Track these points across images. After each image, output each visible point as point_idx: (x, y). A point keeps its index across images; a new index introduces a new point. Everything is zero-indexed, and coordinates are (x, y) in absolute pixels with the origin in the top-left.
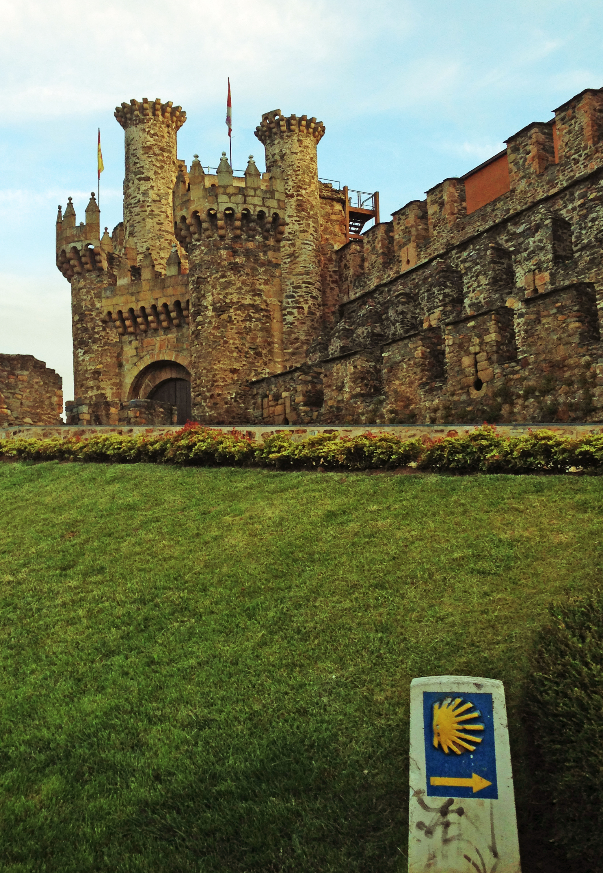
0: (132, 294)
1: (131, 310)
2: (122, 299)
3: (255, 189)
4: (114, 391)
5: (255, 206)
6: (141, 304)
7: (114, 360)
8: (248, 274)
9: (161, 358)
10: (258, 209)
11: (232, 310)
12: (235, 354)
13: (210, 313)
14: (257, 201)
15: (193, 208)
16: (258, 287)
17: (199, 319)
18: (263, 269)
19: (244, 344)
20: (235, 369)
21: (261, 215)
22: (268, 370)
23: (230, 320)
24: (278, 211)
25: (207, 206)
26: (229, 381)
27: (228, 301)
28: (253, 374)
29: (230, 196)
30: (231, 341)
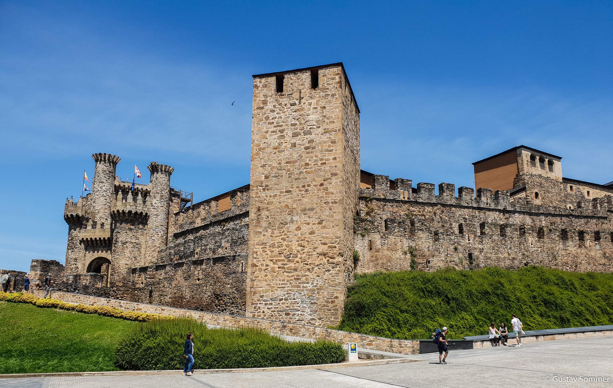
0: (92, 233)
1: (91, 239)
2: (89, 234)
3: (140, 204)
4: (82, 266)
5: (139, 210)
6: (95, 237)
7: (83, 255)
8: (135, 232)
9: (101, 256)
10: (141, 211)
11: (128, 244)
12: (127, 259)
13: (120, 244)
14: (140, 208)
15: (117, 209)
16: (138, 236)
17: (116, 245)
18: (140, 230)
19: (131, 256)
20: (127, 264)
21: (142, 213)
22: (139, 265)
23: (127, 247)
24: (147, 212)
25: (123, 209)
26: (125, 268)
27: (127, 241)
28: (133, 265)
29: (131, 206)
30: (127, 254)
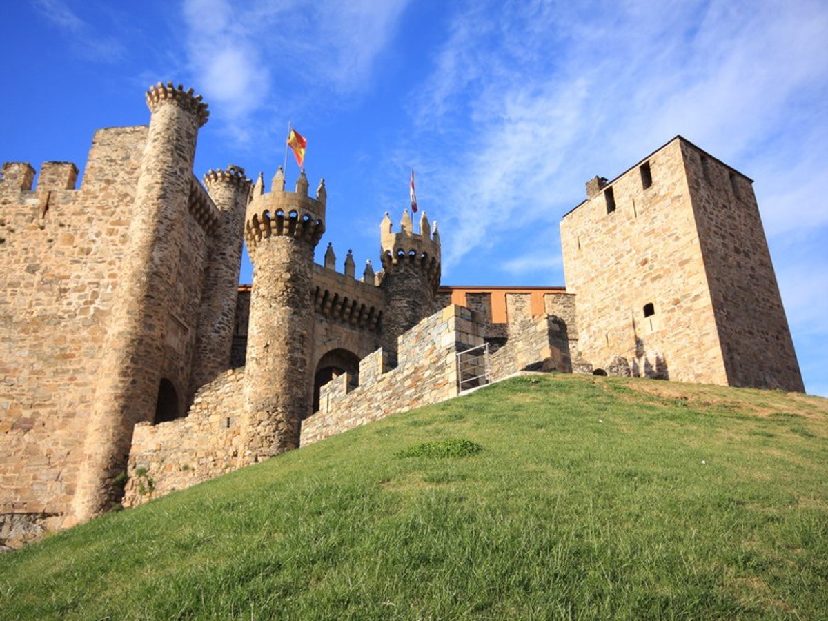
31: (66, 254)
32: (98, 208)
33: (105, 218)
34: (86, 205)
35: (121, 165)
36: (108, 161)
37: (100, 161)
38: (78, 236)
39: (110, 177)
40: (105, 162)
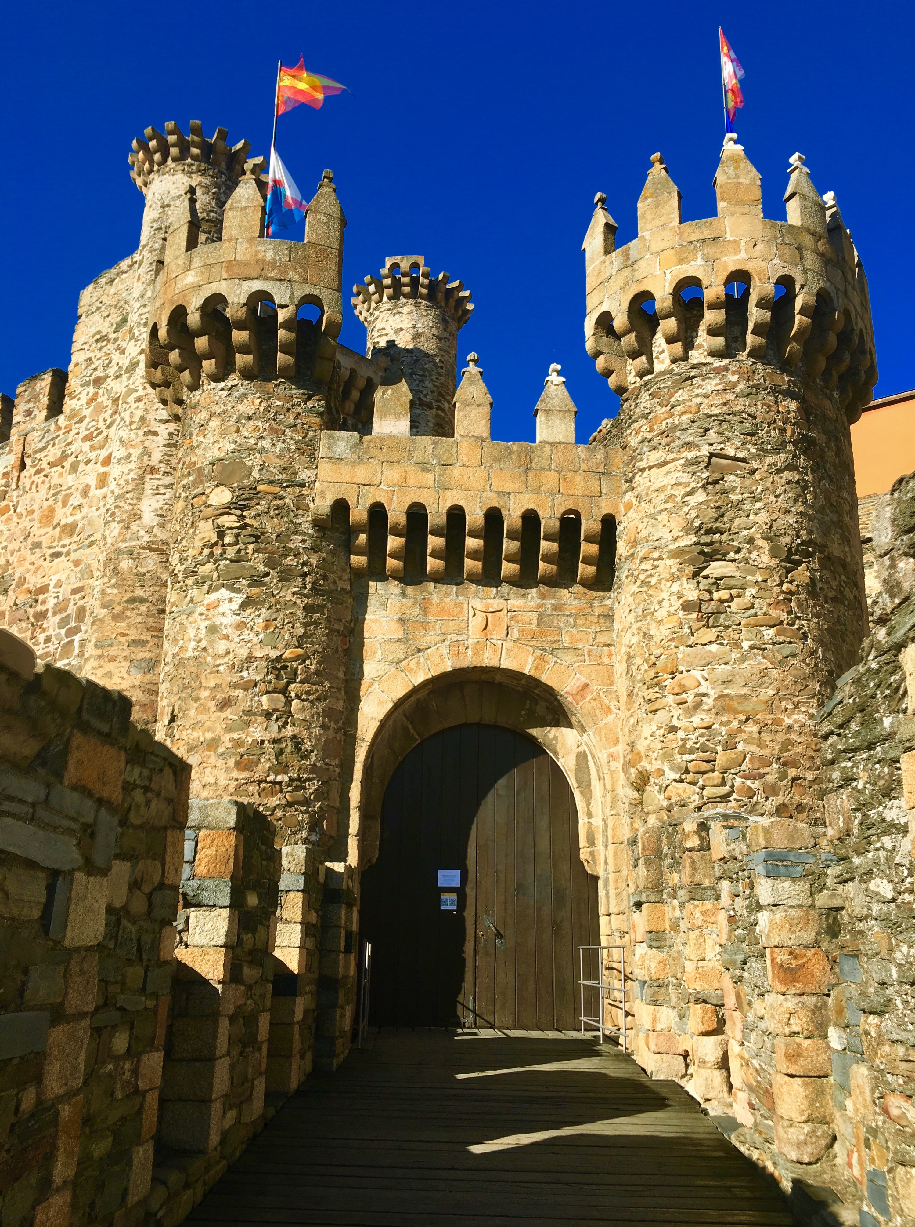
0: (424, 466)
6: (451, 499)
9: (488, 659)
11: (814, 564)
13: (763, 559)
23: (813, 591)
25: (778, 265)
27: (805, 536)
31: (44, 545)
32: (86, 439)
33: (92, 455)
34: (69, 440)
35: (116, 340)
36: (97, 341)
37: (86, 347)
38: (60, 504)
39: (100, 373)
40: (94, 345)
